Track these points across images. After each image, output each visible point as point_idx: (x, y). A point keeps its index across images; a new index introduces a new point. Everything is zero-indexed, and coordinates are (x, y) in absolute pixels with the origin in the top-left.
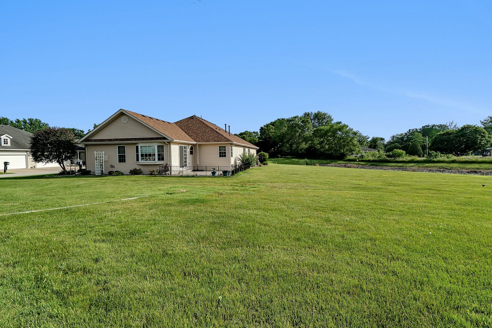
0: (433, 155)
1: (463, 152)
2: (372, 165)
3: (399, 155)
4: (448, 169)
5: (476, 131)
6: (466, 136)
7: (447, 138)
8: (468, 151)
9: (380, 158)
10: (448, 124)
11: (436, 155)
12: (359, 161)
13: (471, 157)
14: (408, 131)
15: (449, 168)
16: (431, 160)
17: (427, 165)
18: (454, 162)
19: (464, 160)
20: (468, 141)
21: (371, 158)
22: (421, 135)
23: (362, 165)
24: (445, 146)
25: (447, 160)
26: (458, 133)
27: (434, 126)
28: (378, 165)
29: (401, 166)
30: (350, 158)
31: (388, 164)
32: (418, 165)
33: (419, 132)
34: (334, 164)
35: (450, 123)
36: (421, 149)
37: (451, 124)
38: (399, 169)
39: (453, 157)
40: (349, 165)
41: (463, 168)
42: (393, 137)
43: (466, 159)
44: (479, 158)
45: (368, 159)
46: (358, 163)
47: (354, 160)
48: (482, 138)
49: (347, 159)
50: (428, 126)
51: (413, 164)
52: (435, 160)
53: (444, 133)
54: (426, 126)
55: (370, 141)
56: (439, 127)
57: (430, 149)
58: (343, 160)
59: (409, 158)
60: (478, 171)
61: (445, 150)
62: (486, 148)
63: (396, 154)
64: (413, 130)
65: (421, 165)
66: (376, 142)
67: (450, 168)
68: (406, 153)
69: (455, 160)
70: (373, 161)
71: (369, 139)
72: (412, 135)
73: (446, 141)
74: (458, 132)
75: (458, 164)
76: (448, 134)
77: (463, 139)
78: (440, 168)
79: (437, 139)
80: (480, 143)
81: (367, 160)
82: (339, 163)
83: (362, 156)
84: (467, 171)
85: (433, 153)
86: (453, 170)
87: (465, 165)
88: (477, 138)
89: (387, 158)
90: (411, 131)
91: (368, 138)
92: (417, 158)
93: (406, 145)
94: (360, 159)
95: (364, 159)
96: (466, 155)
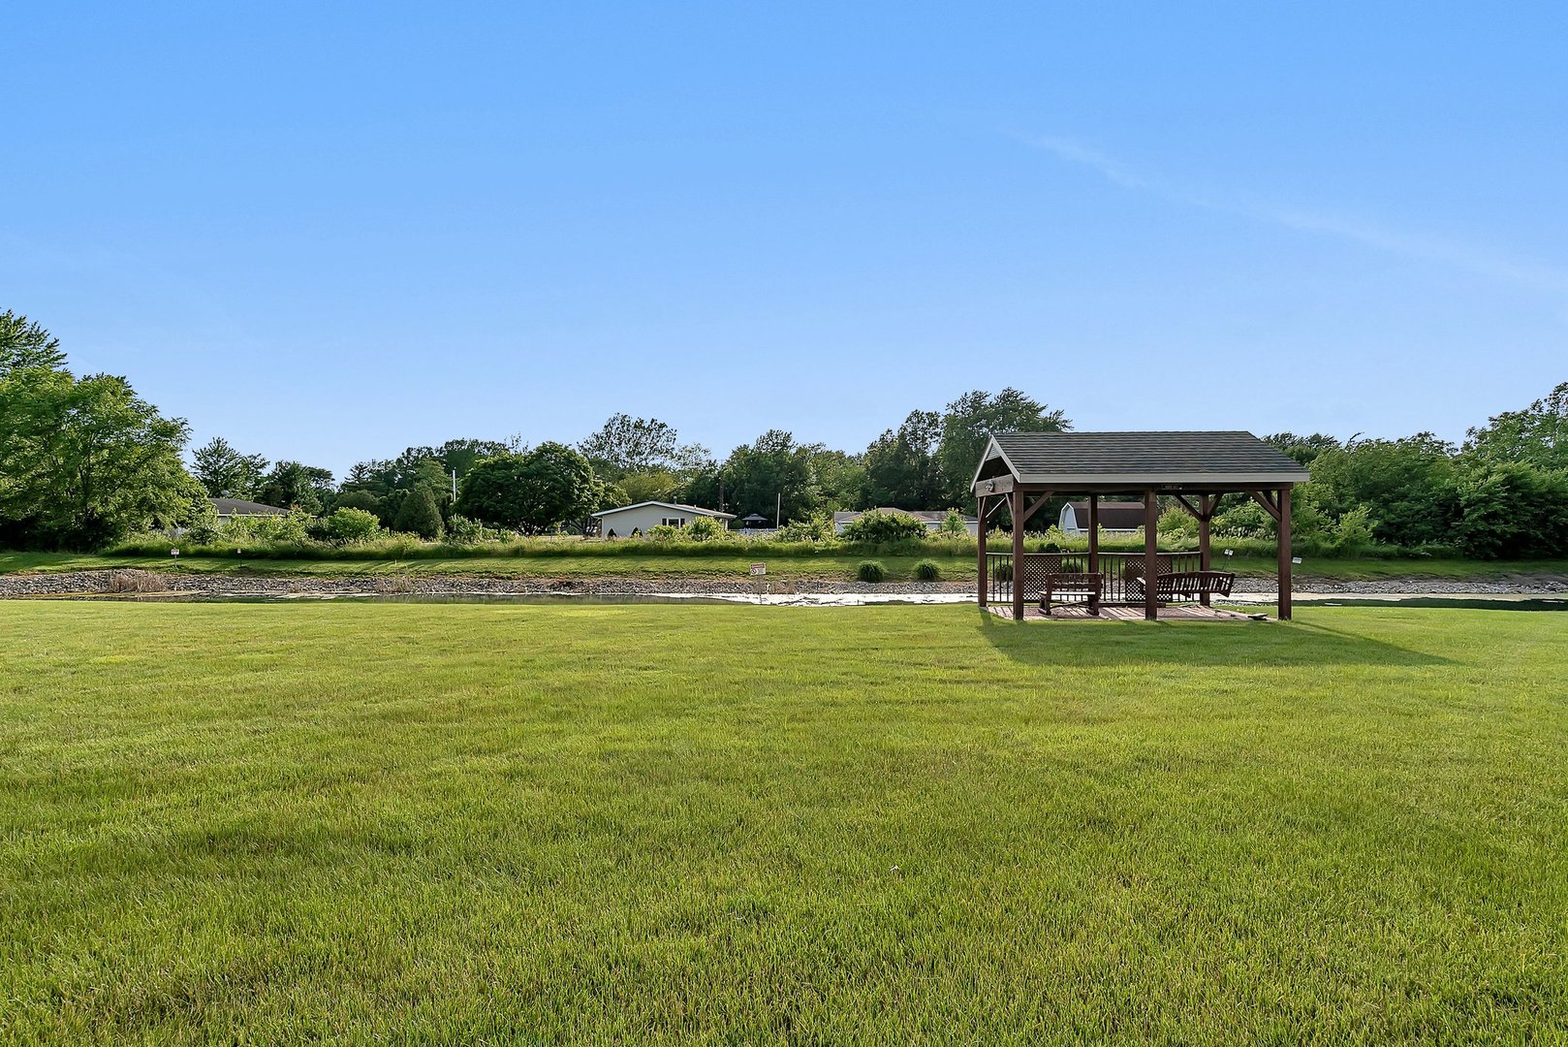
0: (462, 530)
1: (543, 523)
2: (242, 572)
3: (358, 531)
4: (502, 578)
5: (570, 461)
6: (548, 474)
7: (503, 478)
8: (553, 522)
9: (282, 542)
10: (509, 444)
11: (473, 532)
12: (184, 555)
13: (561, 539)
14: (406, 454)
15: (505, 575)
16: (456, 548)
17: (444, 565)
18: (518, 553)
19: (543, 547)
20: (552, 489)
21: (243, 543)
22: (441, 468)
23: (197, 572)
24: (497, 502)
25: (499, 546)
26: (529, 465)
27: (475, 443)
28: (269, 574)
29: (357, 574)
30: (138, 542)
31: (313, 567)
32: (416, 568)
33: (435, 459)
34: (43, 572)
35: (515, 439)
36: (437, 511)
37: (515, 443)
38: (352, 584)
39: (517, 539)
40: (124, 576)
41: (540, 574)
42: (360, 469)
43: (549, 544)
44: (576, 541)
45: (226, 546)
46: (179, 563)
47: (161, 553)
48: (581, 484)
49: (122, 545)
50: (462, 443)
51: (397, 565)
52: (469, 547)
53: (496, 462)
54: (457, 442)
55: (269, 477)
56: (488, 449)
57: (459, 510)
58: (102, 551)
59: (389, 541)
60: (577, 580)
61: (496, 518)
62: (592, 513)
63: (345, 525)
64: (419, 451)
65: (424, 566)
66: (292, 479)
67: (509, 575)
68: (383, 524)
69: (522, 548)
70: (247, 555)
71: (267, 466)
72: (417, 465)
73: (500, 488)
74: (530, 463)
75: (527, 561)
76: (506, 465)
77: (542, 485)
78: (482, 577)
79: (478, 478)
80: (579, 497)
81: (224, 552)
82: (73, 569)
83: (203, 535)
84: (550, 582)
85: (463, 522)
86: (516, 583)
87: (547, 565)
88: (571, 482)
89: (314, 544)
90: (414, 453)
91: (262, 466)
92: (414, 542)
93: (396, 496)
94: (191, 549)
95: (212, 546)
96: (549, 533)
